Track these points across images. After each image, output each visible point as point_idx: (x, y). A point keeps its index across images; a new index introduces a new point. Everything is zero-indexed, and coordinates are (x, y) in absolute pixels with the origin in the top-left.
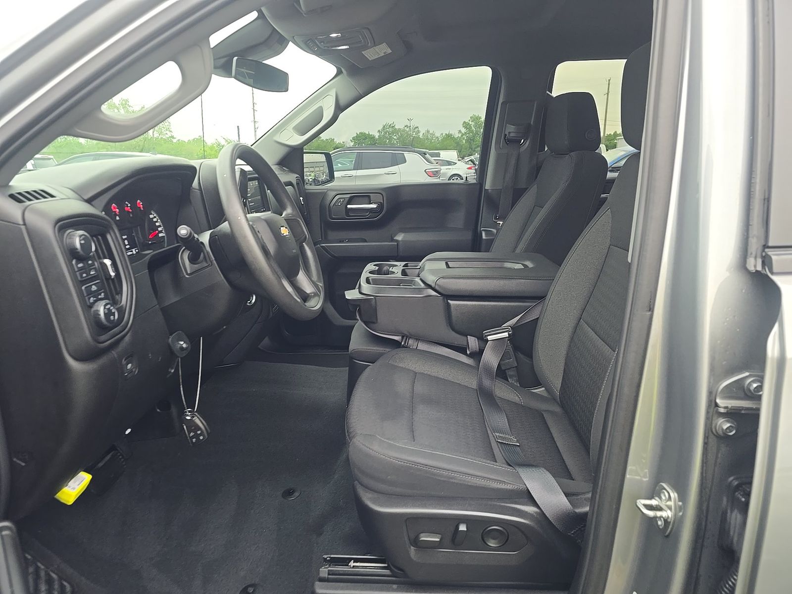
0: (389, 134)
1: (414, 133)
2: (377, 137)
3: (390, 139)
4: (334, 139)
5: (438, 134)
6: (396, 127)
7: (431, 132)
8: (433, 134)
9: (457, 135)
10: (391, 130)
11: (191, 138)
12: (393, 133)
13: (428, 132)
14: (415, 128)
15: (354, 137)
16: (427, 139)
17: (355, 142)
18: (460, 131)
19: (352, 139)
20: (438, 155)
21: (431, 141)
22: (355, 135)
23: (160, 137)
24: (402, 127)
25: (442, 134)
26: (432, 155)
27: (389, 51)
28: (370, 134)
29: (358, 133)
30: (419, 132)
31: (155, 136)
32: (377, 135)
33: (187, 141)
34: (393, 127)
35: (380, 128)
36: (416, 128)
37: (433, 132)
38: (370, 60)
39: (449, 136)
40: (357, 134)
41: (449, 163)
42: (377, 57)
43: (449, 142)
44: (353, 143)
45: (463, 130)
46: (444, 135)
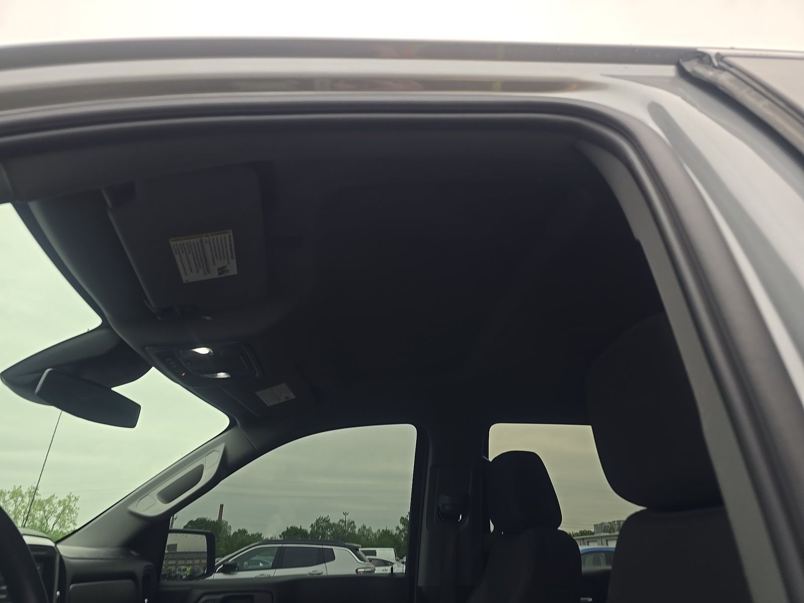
0: (322, 529)
1: (349, 529)
2: (309, 532)
3: (324, 535)
4: (261, 534)
5: (374, 530)
6: (331, 521)
7: (367, 528)
8: (369, 530)
9: (395, 532)
10: (324, 524)
12: (326, 528)
13: (364, 527)
14: (350, 523)
15: (284, 532)
16: (364, 535)
17: (283, 536)
18: (398, 528)
19: (281, 534)
20: (374, 553)
21: (367, 539)
22: (285, 530)
23: (60, 531)
24: (336, 522)
26: (366, 553)
27: (292, 396)
28: (302, 528)
29: (289, 528)
30: (354, 527)
31: (55, 529)
32: (309, 530)
34: (327, 521)
35: (314, 522)
36: (352, 523)
37: (370, 527)
38: (268, 405)
39: (386, 533)
41: (385, 563)
42: (276, 402)
43: (385, 539)
45: (401, 527)
46: (381, 531)
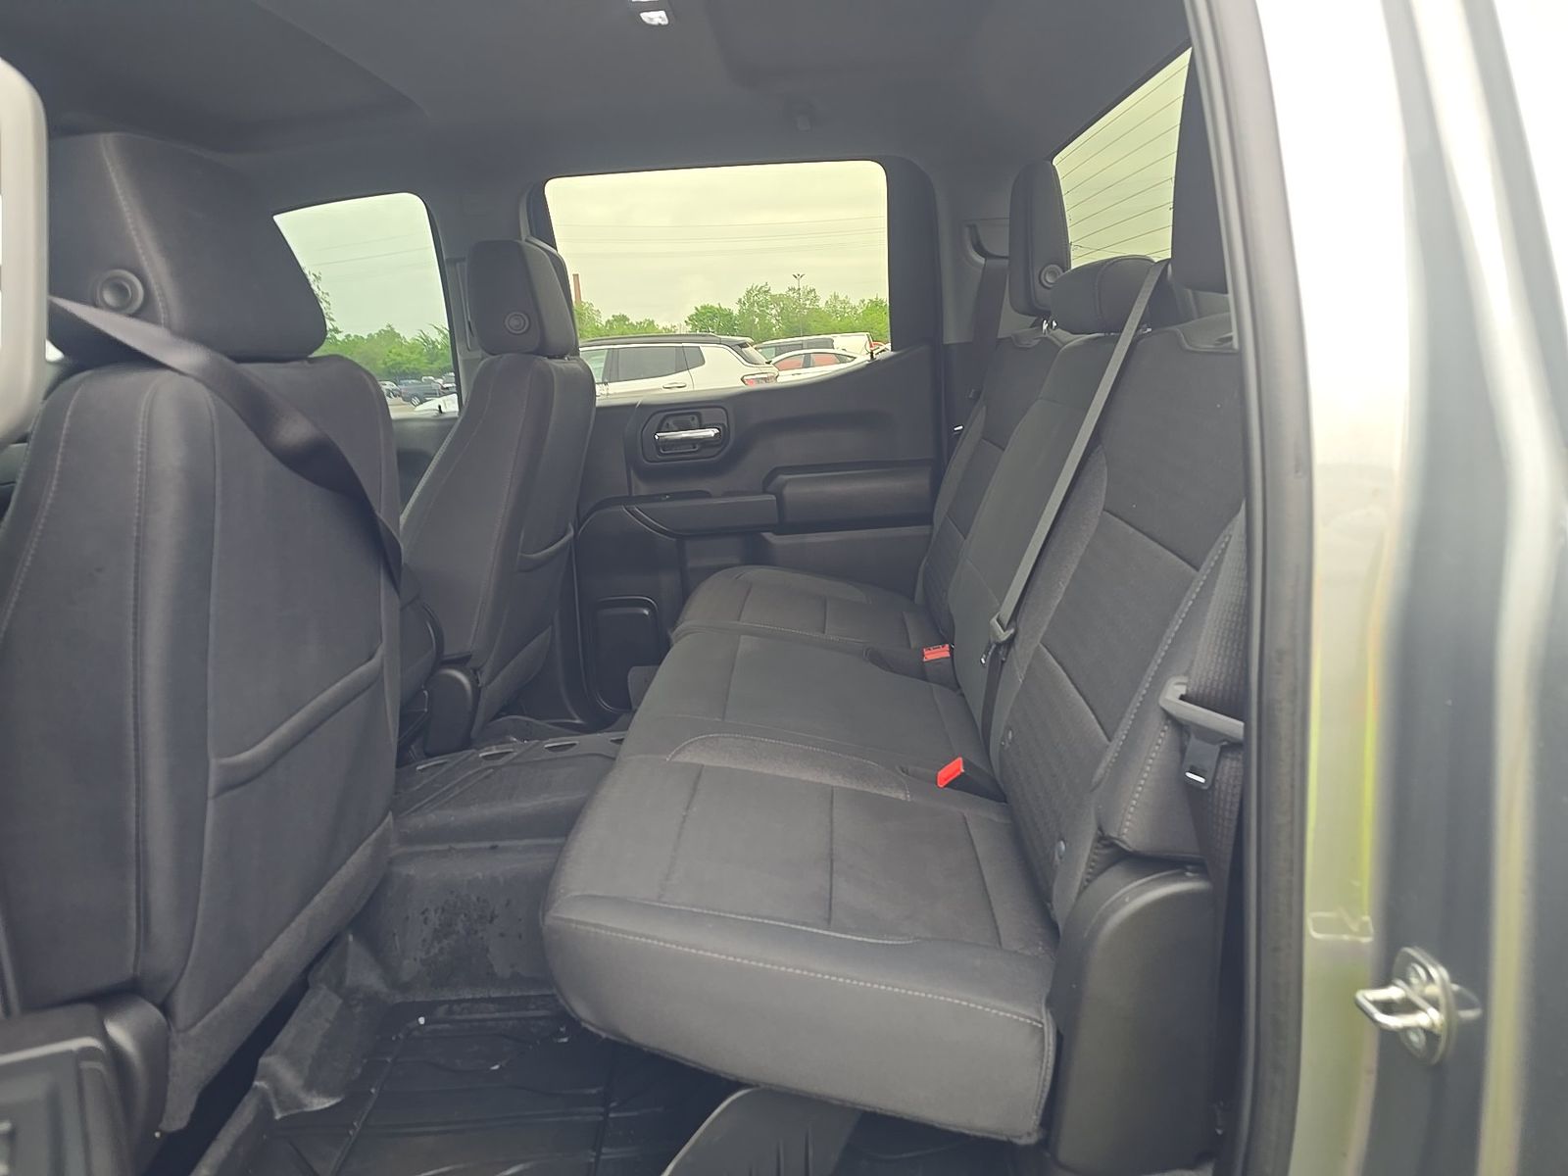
0: (760, 306)
1: (808, 302)
2: (736, 312)
3: (762, 316)
4: (653, 322)
5: (855, 302)
6: (773, 292)
7: (841, 298)
8: (846, 303)
10: (762, 298)
11: (374, 332)
12: (766, 303)
13: (836, 297)
14: (809, 293)
15: (692, 316)
16: (836, 312)
17: (694, 325)
19: (687, 319)
21: (842, 316)
22: (694, 312)
24: (783, 291)
25: (863, 301)
28: (723, 307)
29: (699, 308)
30: (817, 299)
32: (735, 310)
33: (366, 337)
34: (766, 292)
35: (742, 295)
36: (811, 291)
37: (847, 297)
40: (696, 309)
44: (690, 327)
46: (866, 302)
